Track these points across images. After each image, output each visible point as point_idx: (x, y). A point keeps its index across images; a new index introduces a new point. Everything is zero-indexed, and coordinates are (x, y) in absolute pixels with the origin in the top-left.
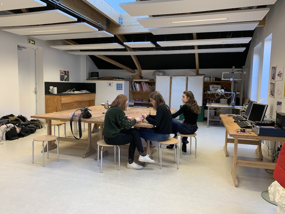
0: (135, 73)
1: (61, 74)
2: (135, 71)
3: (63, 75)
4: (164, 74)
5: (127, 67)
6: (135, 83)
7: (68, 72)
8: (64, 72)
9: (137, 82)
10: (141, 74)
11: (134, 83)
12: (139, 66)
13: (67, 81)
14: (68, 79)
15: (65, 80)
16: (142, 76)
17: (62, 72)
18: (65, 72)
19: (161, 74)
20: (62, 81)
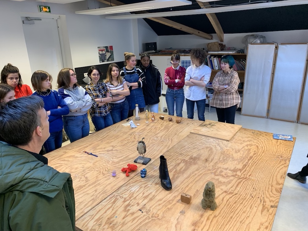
0: (212, 39)
1: (101, 52)
2: (212, 36)
3: (104, 52)
4: (264, 42)
5: (200, 32)
6: (212, 57)
7: (111, 47)
8: (105, 49)
9: (215, 56)
10: (222, 41)
11: (210, 58)
12: (218, 28)
13: (110, 61)
14: (111, 57)
15: (108, 60)
16: (224, 43)
17: (102, 49)
18: (106, 47)
19: (259, 41)
20: (103, 61)
